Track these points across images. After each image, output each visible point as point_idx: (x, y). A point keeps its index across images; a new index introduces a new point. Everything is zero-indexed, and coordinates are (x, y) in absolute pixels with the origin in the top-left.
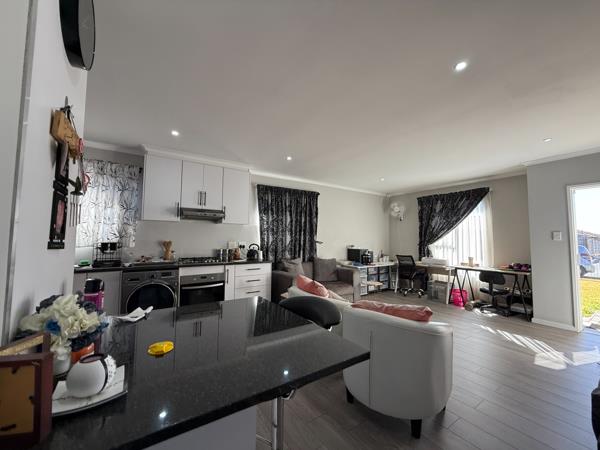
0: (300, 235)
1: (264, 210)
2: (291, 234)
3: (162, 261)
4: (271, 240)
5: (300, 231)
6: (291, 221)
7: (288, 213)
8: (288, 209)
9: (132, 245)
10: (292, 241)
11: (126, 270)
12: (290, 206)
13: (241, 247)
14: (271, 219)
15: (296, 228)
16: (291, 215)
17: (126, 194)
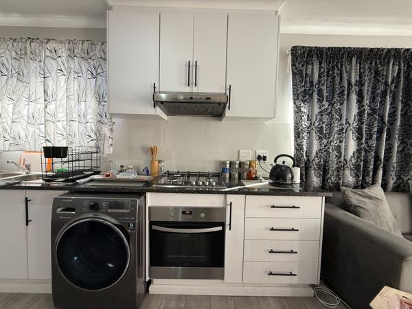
0: (379, 139)
1: (303, 93)
2: (359, 139)
4: (315, 148)
5: (380, 132)
6: (361, 114)
7: (354, 97)
8: (355, 89)
9: (109, 150)
10: (359, 151)
12: (360, 83)
13: (259, 158)
14: (316, 110)
15: (370, 126)
16: (360, 101)
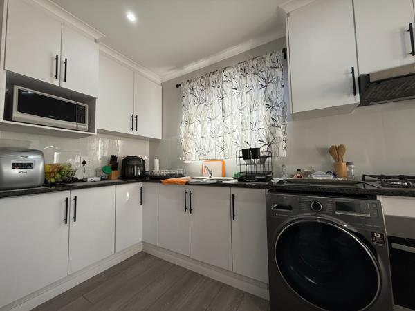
3: (331, 177)
9: (283, 153)
11: (273, 189)
17: (270, 87)
